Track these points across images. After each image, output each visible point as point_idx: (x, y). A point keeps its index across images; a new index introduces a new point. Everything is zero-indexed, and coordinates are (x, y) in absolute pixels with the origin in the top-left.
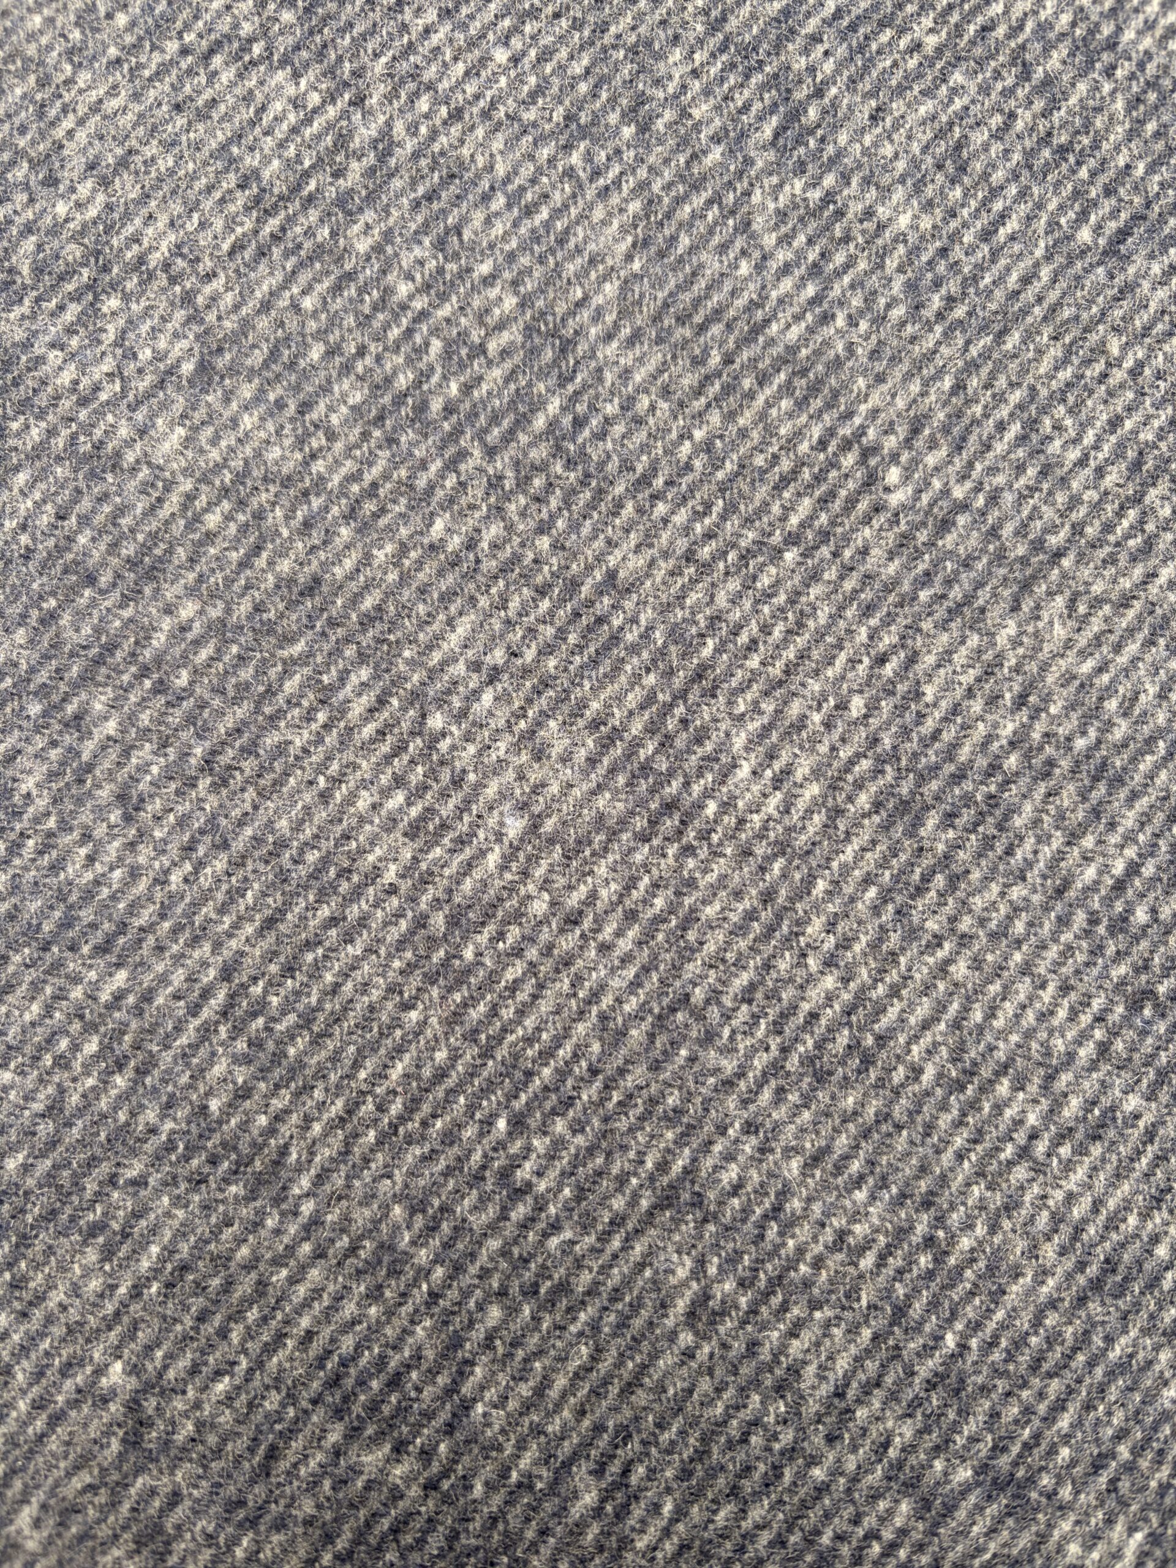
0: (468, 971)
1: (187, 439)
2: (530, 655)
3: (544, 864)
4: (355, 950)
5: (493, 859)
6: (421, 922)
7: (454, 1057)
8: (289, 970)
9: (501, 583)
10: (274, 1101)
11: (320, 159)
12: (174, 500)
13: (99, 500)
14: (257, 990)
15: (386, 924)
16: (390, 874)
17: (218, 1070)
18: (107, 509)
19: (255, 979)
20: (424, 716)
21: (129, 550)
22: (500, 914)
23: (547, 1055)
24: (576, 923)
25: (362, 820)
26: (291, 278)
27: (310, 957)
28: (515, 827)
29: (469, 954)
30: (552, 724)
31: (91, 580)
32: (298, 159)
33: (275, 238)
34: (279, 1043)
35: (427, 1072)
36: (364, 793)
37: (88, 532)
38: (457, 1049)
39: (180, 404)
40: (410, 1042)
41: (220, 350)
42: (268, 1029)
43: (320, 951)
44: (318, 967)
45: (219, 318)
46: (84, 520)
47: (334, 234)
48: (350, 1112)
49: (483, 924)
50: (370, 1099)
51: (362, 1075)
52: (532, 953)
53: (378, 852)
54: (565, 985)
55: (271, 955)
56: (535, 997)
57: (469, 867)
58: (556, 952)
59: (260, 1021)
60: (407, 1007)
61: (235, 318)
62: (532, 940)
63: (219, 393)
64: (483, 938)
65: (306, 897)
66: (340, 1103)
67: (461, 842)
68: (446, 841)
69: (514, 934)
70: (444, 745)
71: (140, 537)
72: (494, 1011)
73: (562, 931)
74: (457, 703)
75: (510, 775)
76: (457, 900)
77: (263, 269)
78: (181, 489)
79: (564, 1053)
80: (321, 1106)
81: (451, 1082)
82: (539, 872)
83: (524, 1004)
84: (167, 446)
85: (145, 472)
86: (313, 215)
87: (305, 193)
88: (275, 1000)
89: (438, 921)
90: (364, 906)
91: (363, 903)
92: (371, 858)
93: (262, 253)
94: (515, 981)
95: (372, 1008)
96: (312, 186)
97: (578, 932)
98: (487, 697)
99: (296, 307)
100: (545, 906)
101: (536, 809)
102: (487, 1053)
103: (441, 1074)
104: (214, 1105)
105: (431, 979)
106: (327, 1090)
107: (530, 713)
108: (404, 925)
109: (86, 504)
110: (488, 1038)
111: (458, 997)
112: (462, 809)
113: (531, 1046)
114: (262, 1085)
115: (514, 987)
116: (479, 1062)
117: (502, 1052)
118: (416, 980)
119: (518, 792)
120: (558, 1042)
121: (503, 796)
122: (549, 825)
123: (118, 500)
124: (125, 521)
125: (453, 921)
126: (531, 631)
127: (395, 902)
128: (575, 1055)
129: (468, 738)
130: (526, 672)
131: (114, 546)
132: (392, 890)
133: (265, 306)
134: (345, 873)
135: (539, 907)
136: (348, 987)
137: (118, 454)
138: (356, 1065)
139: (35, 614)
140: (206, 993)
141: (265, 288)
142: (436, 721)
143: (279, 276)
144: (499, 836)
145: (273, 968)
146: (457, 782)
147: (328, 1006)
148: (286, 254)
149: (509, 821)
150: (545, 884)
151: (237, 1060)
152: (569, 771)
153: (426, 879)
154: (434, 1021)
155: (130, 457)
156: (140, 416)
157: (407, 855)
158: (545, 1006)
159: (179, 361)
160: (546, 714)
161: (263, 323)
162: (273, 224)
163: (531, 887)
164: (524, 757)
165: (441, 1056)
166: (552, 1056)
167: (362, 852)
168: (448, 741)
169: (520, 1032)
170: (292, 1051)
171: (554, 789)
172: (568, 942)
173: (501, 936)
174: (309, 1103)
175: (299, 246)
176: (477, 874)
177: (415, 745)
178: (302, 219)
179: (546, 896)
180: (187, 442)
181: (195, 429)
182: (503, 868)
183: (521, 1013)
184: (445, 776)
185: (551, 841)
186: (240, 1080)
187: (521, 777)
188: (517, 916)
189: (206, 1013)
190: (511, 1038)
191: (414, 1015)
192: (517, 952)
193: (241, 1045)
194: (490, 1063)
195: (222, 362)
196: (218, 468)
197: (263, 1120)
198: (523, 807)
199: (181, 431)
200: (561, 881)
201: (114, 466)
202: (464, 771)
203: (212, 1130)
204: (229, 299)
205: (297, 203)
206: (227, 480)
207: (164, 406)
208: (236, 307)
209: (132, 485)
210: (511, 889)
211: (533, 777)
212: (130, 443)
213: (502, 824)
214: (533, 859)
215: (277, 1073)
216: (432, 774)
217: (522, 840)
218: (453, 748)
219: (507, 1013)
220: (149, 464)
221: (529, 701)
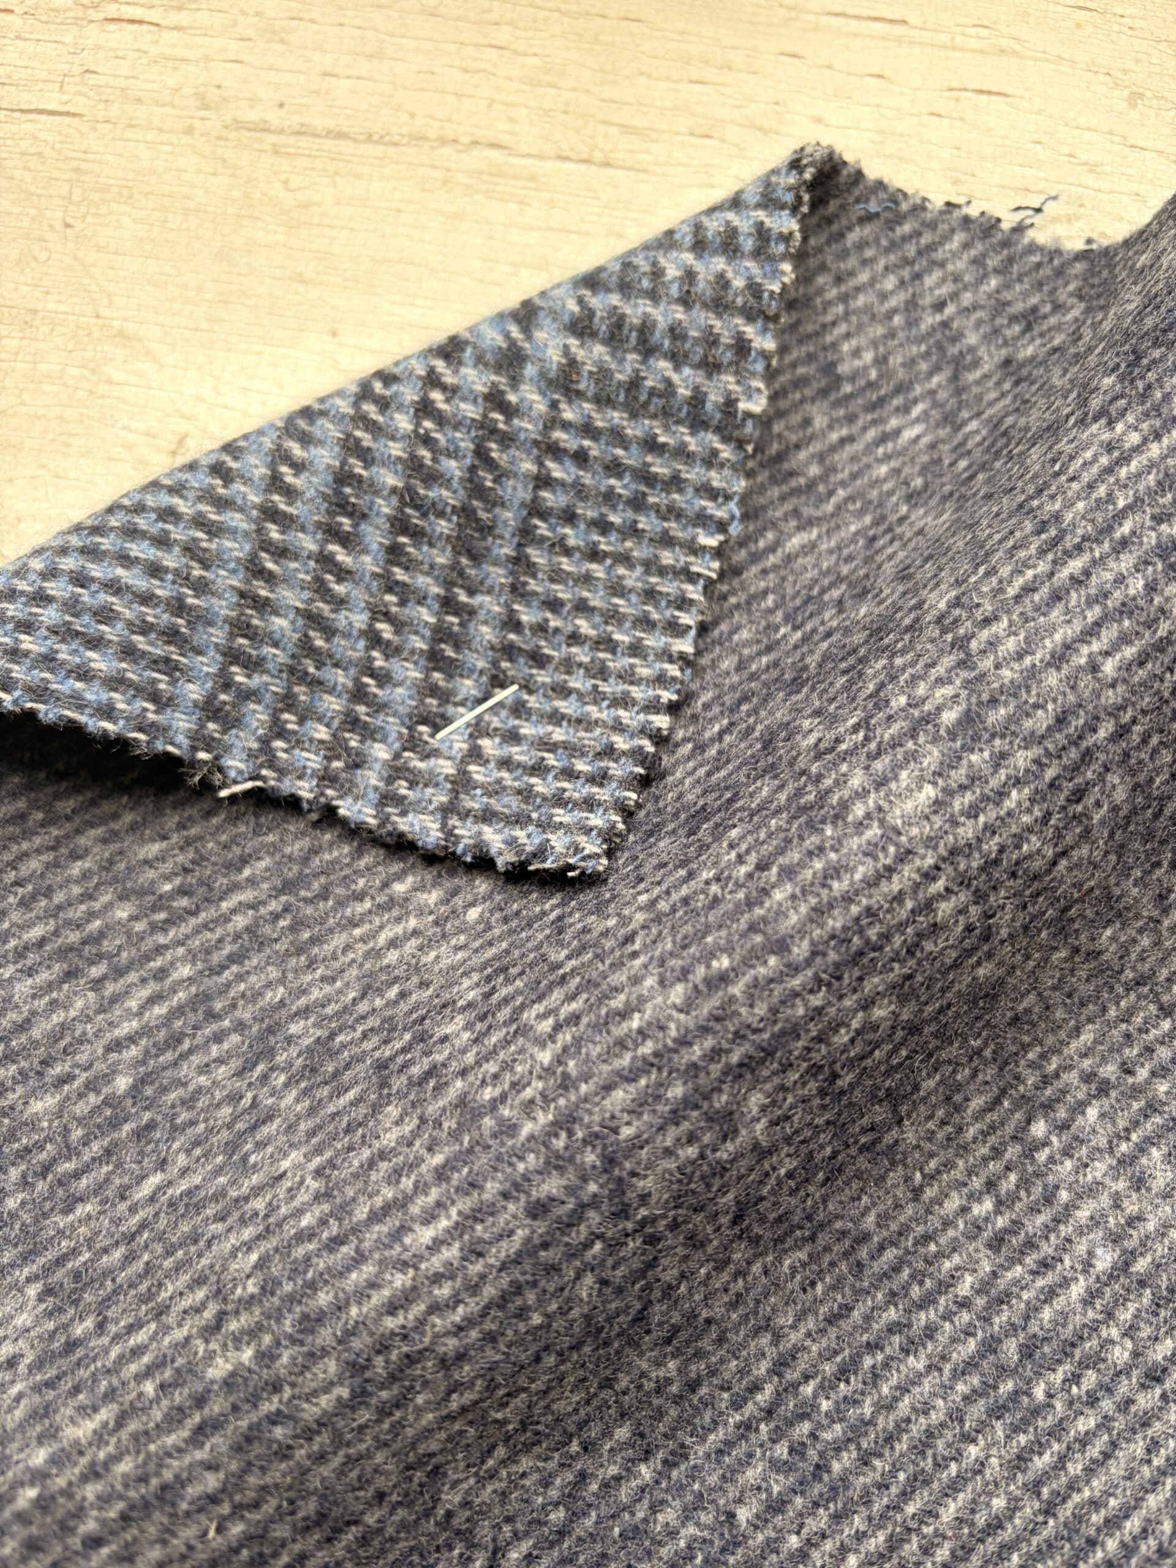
0: (1036, 1411)
1: (936, 802)
2: (1143, 1073)
3: (1132, 1307)
4: (917, 1363)
5: (1077, 1290)
6: (991, 1346)
7: (1013, 1509)
8: (843, 1373)
9: (1133, 996)
10: (809, 1521)
11: (1137, 499)
12: (908, 873)
13: (810, 853)
14: (808, 1389)
15: (954, 1340)
16: (965, 1286)
17: (752, 1474)
18: (818, 865)
19: (807, 1378)
20: (1029, 1122)
21: (836, 922)
22: (1078, 1353)
23: (1113, 1523)
24: (1158, 1380)
25: (947, 1224)
26: (1091, 632)
27: (868, 1362)
28: (1105, 1260)
29: (1039, 1393)
30: (1155, 1153)
31: (781, 946)
32: (1110, 498)
33: (1077, 581)
34: (821, 1454)
35: (981, 1520)
36: (954, 1194)
37: (789, 887)
38: (1017, 1499)
39: (932, 757)
40: (966, 1480)
41: (994, 702)
42: (813, 1435)
43: (880, 1357)
44: (875, 1377)
45: (998, 666)
46: (789, 873)
47: (1151, 588)
48: (891, 1549)
49: (1059, 1362)
50: (915, 1539)
51: (911, 1509)
52: (1107, 1405)
53: (956, 1259)
54: (1139, 1448)
55: (830, 1354)
56: (1107, 1456)
57: (1050, 1294)
58: (1133, 1409)
59: (806, 1427)
60: (968, 1438)
61: (1016, 666)
62: (1109, 1390)
63: (986, 754)
64: (1058, 1377)
65: (874, 1297)
66: (881, 1537)
67: (1045, 1265)
68: (1028, 1260)
69: (1090, 1379)
70: (1042, 1156)
71: (855, 910)
72: (1062, 1461)
73: (1143, 1387)
74: (1062, 1114)
75: (1105, 1200)
76: (1034, 1328)
77: (1056, 614)
78: (918, 862)
79: (1133, 1525)
80: (860, 1536)
81: (1007, 1534)
82: (1125, 1315)
83: (1094, 1461)
84: (909, 806)
85: (874, 831)
86: (1126, 562)
87: (1118, 535)
88: (825, 1405)
89: (1011, 1349)
90: (932, 1315)
91: (932, 1312)
92: (947, 1265)
93: (1057, 597)
94: (1087, 1433)
95: (930, 1434)
96: (1126, 528)
97: (1158, 1391)
98: (1092, 1113)
99: (1094, 667)
100: (1126, 1354)
101: (1129, 1244)
102: (1049, 1511)
103: (995, 1525)
104: (743, 1515)
105: (997, 1411)
106: (870, 1519)
107: (1134, 1137)
108: (972, 1345)
109: (794, 856)
110: (1052, 1492)
111: (1023, 1439)
112: (1048, 1229)
113: (1097, 1511)
114: (799, 1501)
115: (1084, 1441)
116: (1040, 1519)
117: (1066, 1511)
118: (977, 1410)
119: (1111, 1220)
120: (1126, 1513)
121: (1096, 1221)
122: (1141, 1265)
123: (833, 856)
124: (838, 887)
125: (1027, 1352)
126: (1149, 1050)
127: (965, 1317)
128: (1144, 1530)
129: (1067, 1153)
130: (1136, 1091)
131: (819, 913)
132: (964, 1304)
133: (1058, 659)
134: (918, 1277)
135: (1120, 1355)
136: (904, 1406)
137: (845, 806)
138: (906, 1495)
139: (701, 971)
140: (755, 1388)
141: (1058, 637)
142: (1039, 1128)
143: (1077, 626)
144: (1087, 1265)
145: (828, 1368)
146: (1049, 1198)
147: (881, 1421)
148: (1091, 602)
149: (1099, 1251)
150: (1130, 1332)
151: (776, 1465)
152: (1168, 1209)
153: (1004, 1298)
154: (994, 1461)
155: (859, 810)
156: (879, 766)
157: (986, 1267)
158: (1116, 1469)
159: (939, 709)
160: (1150, 1141)
161: (1052, 679)
162: (1076, 565)
163: (1114, 1333)
164: (1121, 1185)
165: (999, 1503)
166: (1119, 1528)
167: (940, 1255)
168: (1047, 1150)
169: (1087, 1493)
170: (836, 1466)
171: (1151, 1226)
172: (1145, 1401)
173: (1075, 1379)
174: (847, 1532)
175: (1106, 595)
176: (1059, 1303)
177: (1013, 1152)
178: (1112, 564)
179: (1129, 1344)
180: (938, 805)
181: (949, 792)
182: (1088, 1301)
183: (1089, 1472)
184: (1038, 1190)
185: (1142, 1284)
186: (776, 1489)
187: (1117, 1206)
188: (1094, 1361)
189: (749, 1409)
190: (1076, 1498)
191: (973, 1451)
192: (1092, 1400)
193: (781, 1451)
194: (1051, 1522)
195: (997, 716)
196: (969, 848)
197: (794, 1541)
198: (1115, 1239)
199: (930, 792)
200: (1146, 1331)
201: (836, 817)
202: (1057, 1187)
203: (737, 1544)
204: (1011, 645)
205: (1106, 545)
206: (975, 865)
207: (913, 757)
208: (1020, 656)
209: (855, 842)
210: (1094, 1328)
211: (1131, 1208)
212: (862, 794)
213: (1091, 1253)
214: (1120, 1301)
215: (817, 1489)
216: (1025, 1183)
217: (1111, 1276)
218: (1051, 1160)
219: (1075, 1468)
220: (882, 822)
221: (1136, 1124)
